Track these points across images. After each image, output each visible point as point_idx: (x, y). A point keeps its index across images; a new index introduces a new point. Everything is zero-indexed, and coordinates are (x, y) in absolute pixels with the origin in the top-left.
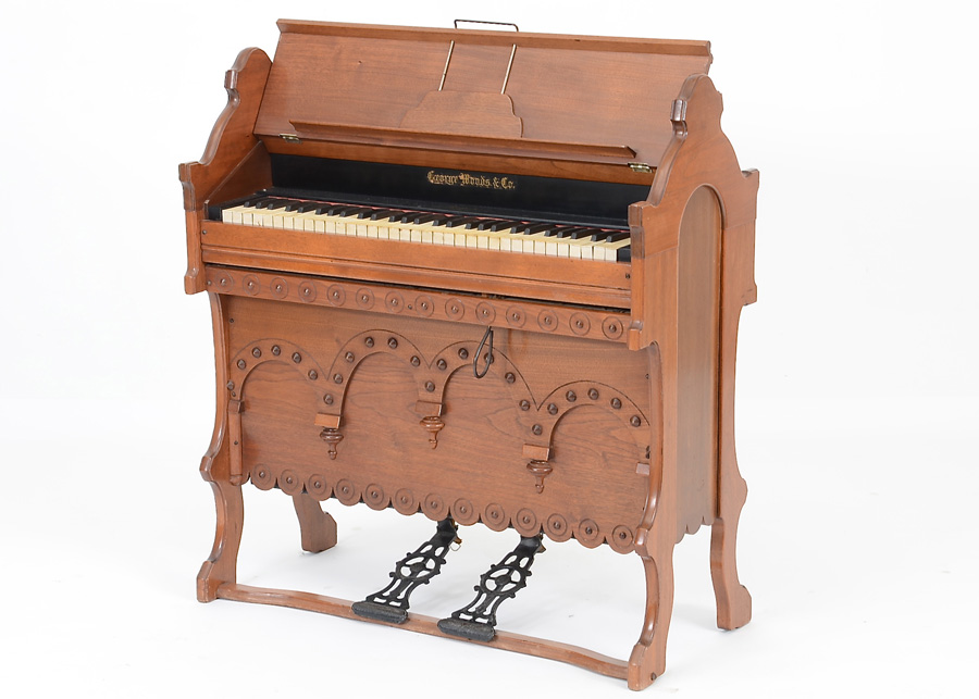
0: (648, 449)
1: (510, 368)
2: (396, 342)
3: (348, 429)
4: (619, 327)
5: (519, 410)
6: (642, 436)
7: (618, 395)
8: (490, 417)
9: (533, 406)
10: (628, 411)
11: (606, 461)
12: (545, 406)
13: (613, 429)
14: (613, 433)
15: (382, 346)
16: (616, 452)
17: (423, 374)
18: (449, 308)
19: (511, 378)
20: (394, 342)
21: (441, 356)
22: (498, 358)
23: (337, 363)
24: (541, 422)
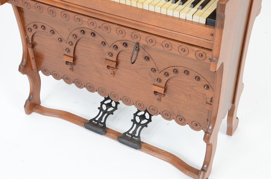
0: (212, 99)
1: (147, 55)
2: (94, 35)
3: (78, 62)
4: (204, 55)
5: (151, 71)
6: (209, 94)
7: (199, 75)
8: (138, 70)
9: (157, 71)
10: (203, 82)
11: (190, 97)
12: (163, 73)
13: (195, 86)
14: (195, 88)
15: (88, 35)
16: (195, 95)
17: (107, 49)
18: (118, 32)
19: (147, 58)
20: (93, 34)
21: (115, 44)
22: (141, 50)
23: (69, 37)
24: (161, 78)
